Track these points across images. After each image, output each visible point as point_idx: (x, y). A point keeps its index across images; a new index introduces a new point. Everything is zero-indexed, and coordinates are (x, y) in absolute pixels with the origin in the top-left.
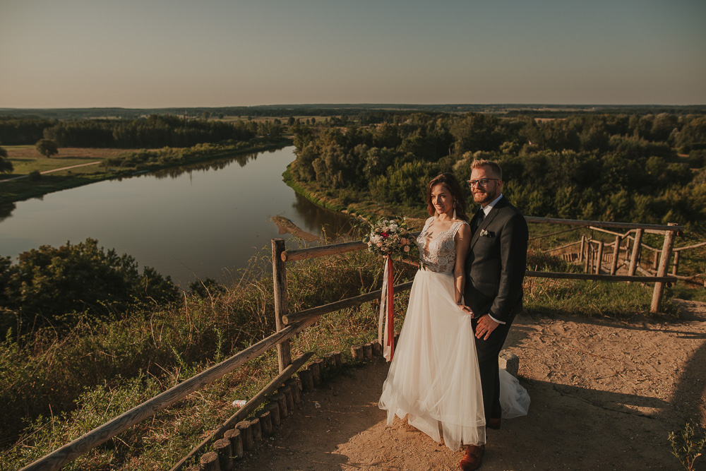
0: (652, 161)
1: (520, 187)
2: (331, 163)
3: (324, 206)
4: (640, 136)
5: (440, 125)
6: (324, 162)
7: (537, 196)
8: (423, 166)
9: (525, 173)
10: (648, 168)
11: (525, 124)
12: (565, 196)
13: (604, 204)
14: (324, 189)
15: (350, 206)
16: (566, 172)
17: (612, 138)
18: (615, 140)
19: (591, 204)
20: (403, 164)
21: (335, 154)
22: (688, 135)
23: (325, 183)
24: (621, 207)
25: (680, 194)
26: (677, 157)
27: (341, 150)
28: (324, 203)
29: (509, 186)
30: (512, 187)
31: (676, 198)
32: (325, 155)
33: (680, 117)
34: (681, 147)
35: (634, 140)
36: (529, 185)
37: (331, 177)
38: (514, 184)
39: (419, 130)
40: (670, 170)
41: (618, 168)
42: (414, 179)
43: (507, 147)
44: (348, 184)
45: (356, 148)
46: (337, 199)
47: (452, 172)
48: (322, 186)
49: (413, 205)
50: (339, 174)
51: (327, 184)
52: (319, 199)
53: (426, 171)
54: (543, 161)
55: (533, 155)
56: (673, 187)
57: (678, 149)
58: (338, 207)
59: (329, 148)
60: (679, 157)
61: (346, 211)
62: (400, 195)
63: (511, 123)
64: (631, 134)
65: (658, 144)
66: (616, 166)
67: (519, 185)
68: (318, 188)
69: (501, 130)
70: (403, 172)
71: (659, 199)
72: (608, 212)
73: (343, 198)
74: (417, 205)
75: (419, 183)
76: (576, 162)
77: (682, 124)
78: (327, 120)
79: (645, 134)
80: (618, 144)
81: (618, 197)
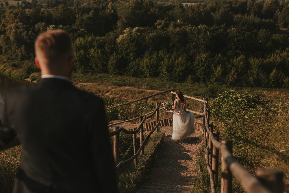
0: (262, 33)
1: (168, 55)
2: (15, 39)
3: (10, 75)
4: (255, 15)
5: (111, 8)
6: (8, 38)
7: (181, 61)
8: (93, 40)
9: (171, 44)
10: (259, 38)
11: (174, 6)
12: (202, 61)
13: (229, 66)
14: (10, 61)
15: (32, 74)
16: (202, 41)
17: (236, 17)
18: (238, 18)
19: (220, 66)
20: (76, 39)
21: (18, 31)
22: (286, 14)
23: (11, 55)
24: (241, 68)
25: (281, 57)
26: (279, 29)
27: (23, 28)
28: (10, 73)
29: (160, 54)
30: (163, 56)
31: (279, 59)
32: (10, 32)
33: (281, 2)
34: (282, 23)
35: (251, 18)
36: (175, 53)
37: (16, 50)
38: (163, 53)
39: (92, 11)
40: (274, 39)
41: (238, 38)
42: (86, 51)
43: (160, 24)
44: (31, 56)
45: (36, 26)
46: (21, 70)
47: (116, 44)
48: (9, 58)
49: (85, 72)
50: (23, 48)
51: (14, 57)
52: (5, 70)
53: (95, 44)
54: (185, 34)
55: (178, 29)
56: (277, 52)
57: (280, 24)
58: (22, 75)
59: (13, 25)
60: (281, 30)
61: (29, 79)
62: (75, 64)
63: (164, 5)
64: (249, 14)
65: (266, 21)
66: (237, 37)
67: (168, 53)
68: (5, 60)
69: (155, 11)
70: (76, 45)
71: (267, 60)
72: (233, 72)
73: (26, 68)
74: (88, 72)
75: (89, 54)
76: (209, 34)
77: (283, 6)
78: (18, 3)
79: (258, 14)
80: (240, 21)
81: (239, 60)
